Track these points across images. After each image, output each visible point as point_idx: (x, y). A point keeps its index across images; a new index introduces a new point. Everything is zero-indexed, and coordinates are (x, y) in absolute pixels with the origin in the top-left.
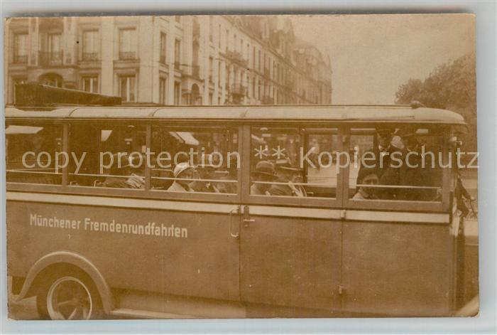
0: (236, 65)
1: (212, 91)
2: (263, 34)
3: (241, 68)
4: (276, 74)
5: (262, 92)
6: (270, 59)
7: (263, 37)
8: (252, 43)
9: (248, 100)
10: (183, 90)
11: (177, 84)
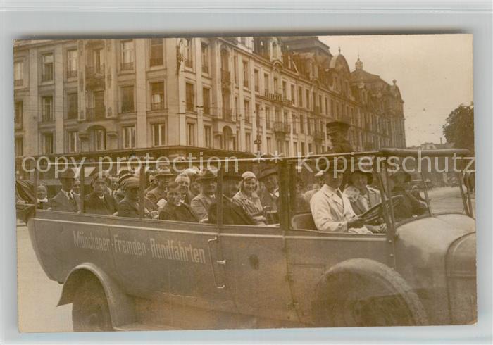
0: (279, 106)
1: (249, 131)
2: (311, 74)
3: (284, 107)
4: (329, 109)
5: (313, 129)
6: (320, 96)
7: (311, 76)
8: (296, 83)
9: (296, 137)
10: (214, 132)
11: (207, 128)
